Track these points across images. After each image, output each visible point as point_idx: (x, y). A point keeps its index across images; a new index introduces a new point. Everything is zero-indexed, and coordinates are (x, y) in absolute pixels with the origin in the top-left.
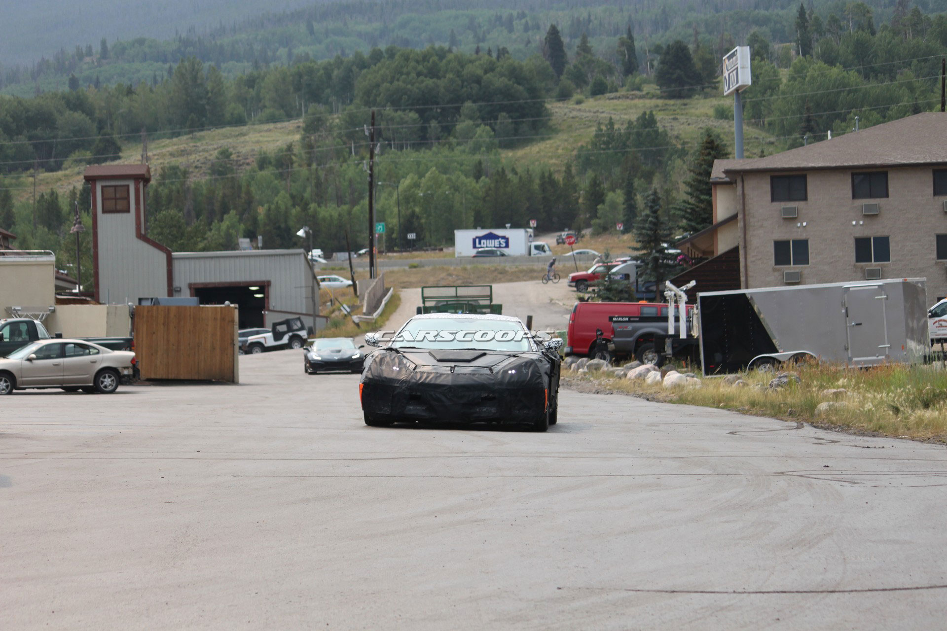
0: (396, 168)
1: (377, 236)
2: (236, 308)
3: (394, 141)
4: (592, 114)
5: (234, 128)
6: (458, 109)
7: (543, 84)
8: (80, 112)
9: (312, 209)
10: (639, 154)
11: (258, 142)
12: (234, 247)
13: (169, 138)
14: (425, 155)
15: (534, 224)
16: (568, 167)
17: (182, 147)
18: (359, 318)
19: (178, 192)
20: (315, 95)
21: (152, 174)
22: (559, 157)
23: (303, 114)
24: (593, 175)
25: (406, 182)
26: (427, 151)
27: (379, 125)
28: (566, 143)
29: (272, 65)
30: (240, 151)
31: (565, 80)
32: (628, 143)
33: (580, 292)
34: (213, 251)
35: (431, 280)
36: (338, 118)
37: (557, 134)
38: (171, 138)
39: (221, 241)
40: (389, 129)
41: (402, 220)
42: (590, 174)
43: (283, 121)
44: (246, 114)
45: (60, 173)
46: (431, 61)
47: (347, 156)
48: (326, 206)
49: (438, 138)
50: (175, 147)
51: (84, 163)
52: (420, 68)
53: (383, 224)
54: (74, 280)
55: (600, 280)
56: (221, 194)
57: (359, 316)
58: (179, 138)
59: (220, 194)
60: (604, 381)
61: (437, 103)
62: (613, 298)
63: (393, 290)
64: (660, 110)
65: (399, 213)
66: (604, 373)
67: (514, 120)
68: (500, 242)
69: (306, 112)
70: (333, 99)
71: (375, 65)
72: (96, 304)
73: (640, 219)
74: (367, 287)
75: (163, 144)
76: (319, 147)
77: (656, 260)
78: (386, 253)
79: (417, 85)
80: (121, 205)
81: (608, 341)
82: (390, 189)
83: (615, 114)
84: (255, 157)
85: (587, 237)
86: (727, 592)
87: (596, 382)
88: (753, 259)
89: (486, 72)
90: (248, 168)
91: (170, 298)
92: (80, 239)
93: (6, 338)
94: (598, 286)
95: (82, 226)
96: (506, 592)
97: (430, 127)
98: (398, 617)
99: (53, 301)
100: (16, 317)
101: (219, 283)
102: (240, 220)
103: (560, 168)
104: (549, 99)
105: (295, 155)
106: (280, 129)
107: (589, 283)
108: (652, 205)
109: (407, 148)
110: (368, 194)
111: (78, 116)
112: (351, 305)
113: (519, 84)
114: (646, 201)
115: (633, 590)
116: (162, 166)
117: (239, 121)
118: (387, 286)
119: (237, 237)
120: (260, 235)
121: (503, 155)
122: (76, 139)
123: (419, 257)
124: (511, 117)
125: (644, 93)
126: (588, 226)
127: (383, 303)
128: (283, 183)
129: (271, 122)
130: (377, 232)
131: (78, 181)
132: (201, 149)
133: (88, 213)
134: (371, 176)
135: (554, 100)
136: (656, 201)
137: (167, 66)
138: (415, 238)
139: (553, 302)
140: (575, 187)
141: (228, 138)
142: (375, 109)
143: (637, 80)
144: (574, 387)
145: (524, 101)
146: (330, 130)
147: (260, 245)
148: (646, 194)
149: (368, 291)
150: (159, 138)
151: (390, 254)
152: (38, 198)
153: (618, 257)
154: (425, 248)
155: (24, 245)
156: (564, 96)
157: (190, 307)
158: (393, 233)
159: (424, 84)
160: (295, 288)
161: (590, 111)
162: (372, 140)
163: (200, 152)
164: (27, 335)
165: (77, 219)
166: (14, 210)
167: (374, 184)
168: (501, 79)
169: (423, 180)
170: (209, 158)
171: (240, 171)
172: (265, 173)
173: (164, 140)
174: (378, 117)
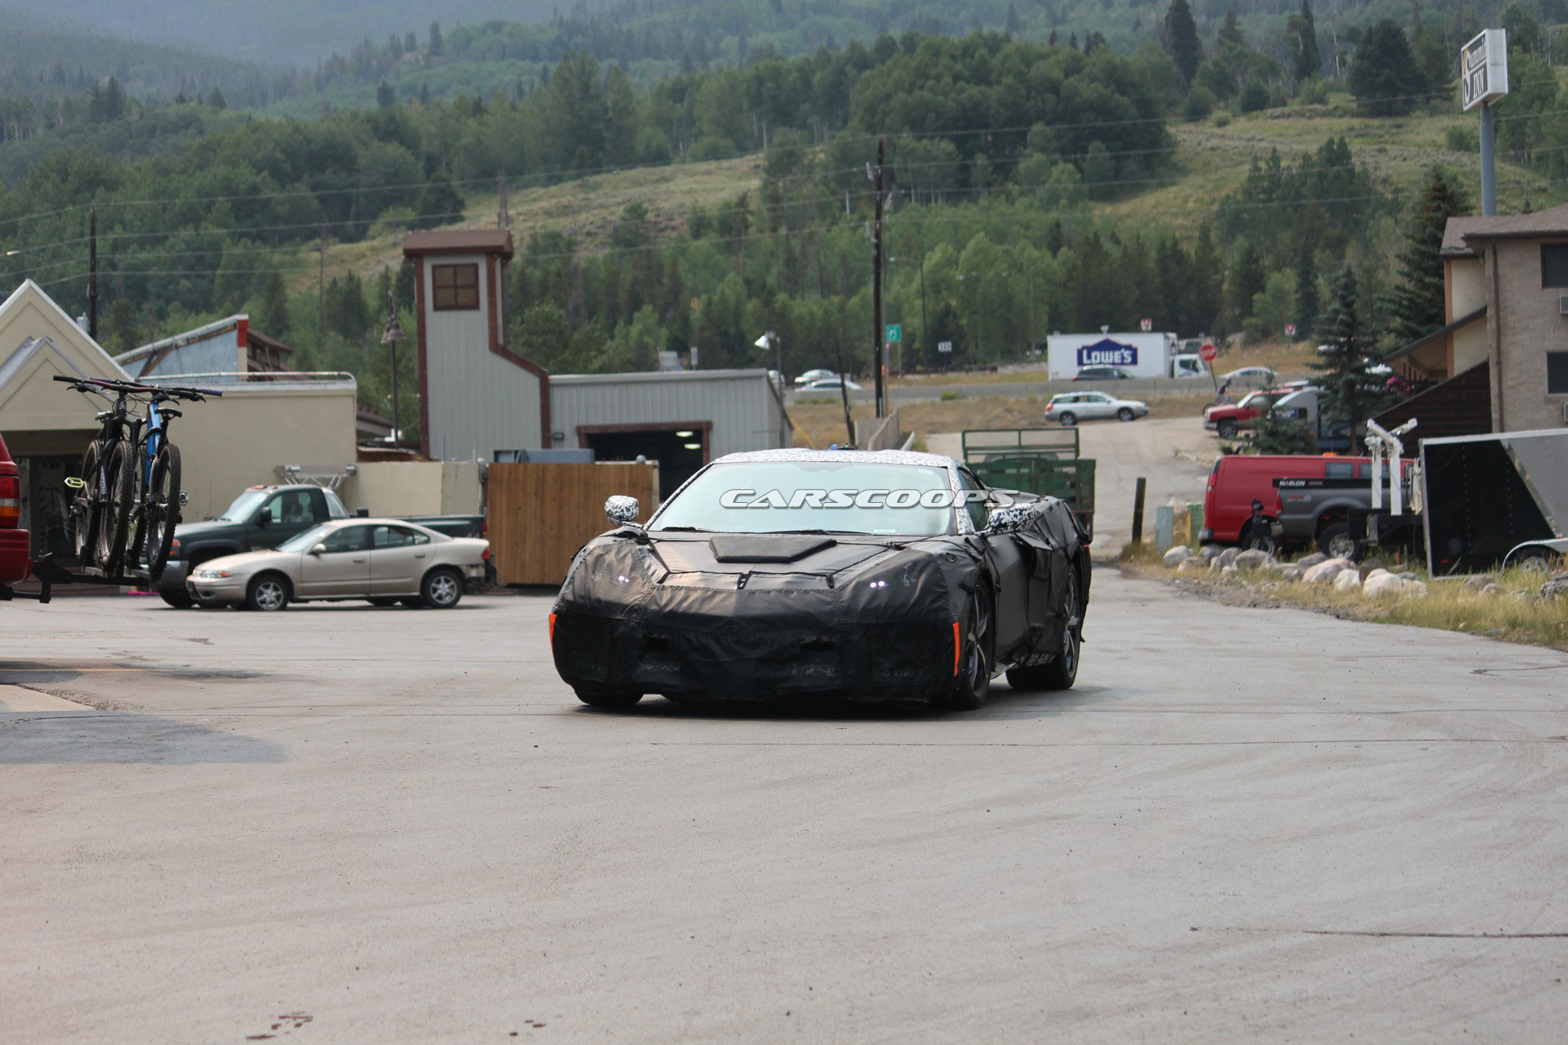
0: (919, 233)
1: (887, 346)
2: (655, 467)
3: (915, 188)
4: (1243, 143)
5: (650, 170)
6: (1022, 138)
7: (1162, 95)
8: (396, 143)
9: (778, 305)
10: (1323, 210)
11: (690, 192)
12: (653, 366)
13: (543, 186)
14: (966, 212)
15: (1147, 326)
16: (1205, 231)
17: (564, 201)
19: (558, 275)
20: (783, 114)
21: (516, 245)
22: (1189, 214)
23: (765, 146)
24: (1246, 244)
25: (934, 258)
26: (971, 205)
27: (891, 162)
28: (1200, 192)
29: (713, 64)
30: (661, 206)
31: (1199, 88)
32: (1304, 191)
33: (1226, 438)
34: (617, 372)
35: (978, 420)
36: (822, 151)
37: (1186, 176)
38: (547, 186)
39: (630, 356)
40: (906, 170)
41: (928, 320)
42: (1241, 242)
43: (732, 157)
44: (669, 146)
45: (363, 245)
46: (977, 56)
47: (837, 215)
48: (803, 298)
49: (989, 185)
50: (554, 201)
51: (403, 228)
52: (958, 67)
53: (897, 326)
54: (384, 420)
55: (1258, 418)
56: (629, 279)
58: (560, 185)
59: (627, 277)
60: (1265, 585)
61: (986, 126)
62: (1280, 448)
63: (915, 437)
64: (1356, 137)
65: (924, 309)
66: (1264, 573)
67: (1114, 154)
68: (1122, 355)
69: (770, 141)
70: (814, 119)
71: (883, 62)
72: (423, 461)
73: (1325, 316)
74: (872, 432)
75: (534, 196)
76: (791, 199)
77: (1350, 385)
78: (903, 375)
79: (953, 95)
80: (464, 296)
81: (1272, 519)
82: (908, 268)
83: (1281, 143)
84: (686, 216)
85: (1236, 348)
86: (1472, 936)
87: (1252, 588)
88: (1512, 383)
89: (1067, 76)
90: (674, 234)
91: (548, 450)
92: (397, 354)
93: (276, 518)
94: (1254, 427)
95: (401, 331)
96: (1106, 934)
97: (975, 165)
98: (927, 976)
99: (354, 456)
100: (293, 483)
101: (629, 426)
102: (662, 321)
103: (1190, 233)
104: (1173, 119)
105: (752, 213)
106: (727, 169)
107: (1239, 423)
108: (1345, 293)
109: (936, 201)
110: (872, 277)
111: (393, 150)
113: (1122, 93)
114: (1333, 288)
115: (1316, 932)
116: (531, 232)
117: (659, 157)
118: (904, 429)
119: (656, 348)
120: (695, 346)
121: (1097, 212)
122: (390, 187)
123: (957, 381)
124: (1108, 149)
125: (1330, 107)
126: (1238, 328)
128: (733, 259)
129: (711, 159)
130: (888, 339)
131: (393, 257)
132: (599, 201)
133: (411, 311)
134: (878, 246)
135: (1181, 119)
136: (1350, 286)
137: (539, 66)
138: (950, 349)
139: (1179, 455)
140: (1215, 265)
141: (641, 185)
142: (883, 136)
143: (1319, 86)
144: (1216, 597)
145: (1130, 122)
146: (811, 167)
147: (694, 362)
148: (1333, 276)
149: (873, 438)
150: (526, 186)
151: (909, 377)
152: (327, 285)
153: (1287, 381)
154: (967, 366)
155: (305, 364)
156: (1197, 113)
157: (579, 466)
158: (914, 341)
159: (966, 94)
160: (753, 433)
161: (1240, 138)
162: (880, 188)
163: (594, 209)
164: (310, 511)
165: (392, 320)
166: (288, 306)
167: (882, 260)
168: (1093, 86)
169: (964, 254)
170: (610, 218)
171: (661, 240)
172: (703, 243)
173: (537, 188)
174: (888, 150)
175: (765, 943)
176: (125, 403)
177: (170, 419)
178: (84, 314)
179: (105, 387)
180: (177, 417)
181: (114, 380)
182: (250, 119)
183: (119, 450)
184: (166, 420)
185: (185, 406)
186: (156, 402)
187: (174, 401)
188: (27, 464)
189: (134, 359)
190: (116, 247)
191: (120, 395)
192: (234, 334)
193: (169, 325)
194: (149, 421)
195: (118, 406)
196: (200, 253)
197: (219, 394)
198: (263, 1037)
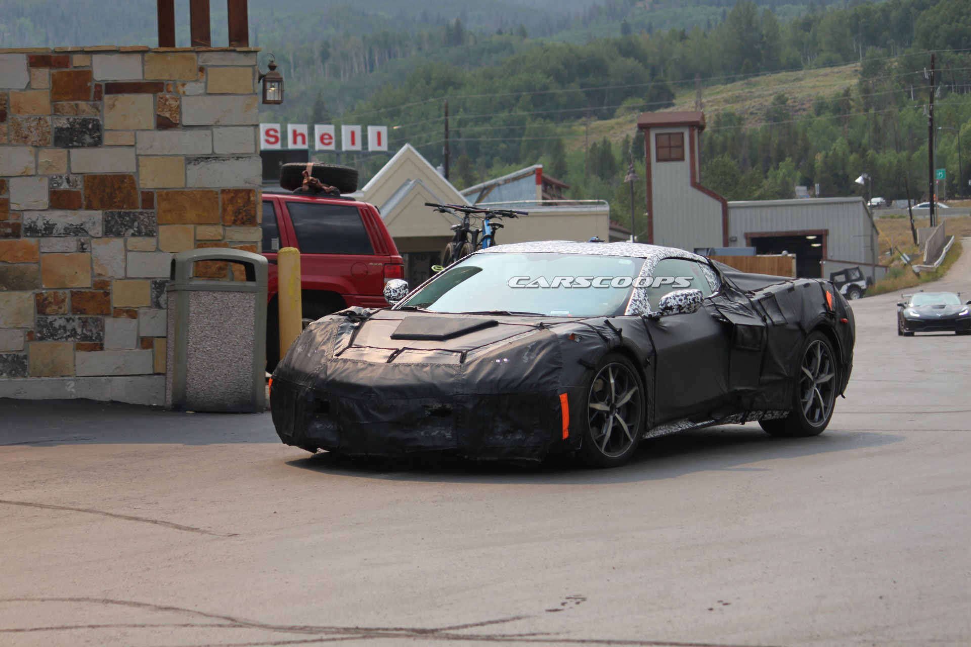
0: (957, 112)
1: (937, 182)
2: (793, 258)
3: (954, 84)
5: (789, 73)
8: (632, 58)
9: (869, 157)
11: (814, 87)
12: (791, 195)
13: (723, 84)
17: (737, 93)
18: (919, 267)
19: (733, 139)
20: (872, 38)
21: (707, 121)
23: (861, 58)
25: (966, 127)
27: (939, 68)
29: (828, 8)
30: (796, 96)
34: (769, 199)
36: (896, 61)
38: (726, 84)
39: (777, 189)
40: (948, 72)
41: (963, 166)
43: (840, 65)
44: (801, 58)
45: (612, 121)
47: (906, 100)
48: (885, 153)
50: (730, 93)
51: (637, 111)
53: (943, 170)
54: (628, 230)
56: (777, 141)
57: (919, 265)
58: (734, 84)
59: (775, 140)
63: (954, 238)
65: (960, 159)
69: (864, 55)
70: (891, 41)
71: (934, 5)
74: (928, 236)
75: (718, 90)
76: (877, 91)
78: (947, 200)
80: (675, 153)
82: (949, 134)
84: (812, 102)
90: (805, 114)
91: (724, 248)
92: (634, 189)
95: (636, 175)
98: (967, 574)
101: (776, 233)
102: (797, 167)
105: (852, 100)
106: (837, 73)
109: (967, 92)
110: (928, 139)
111: (631, 62)
112: (911, 254)
116: (716, 113)
117: (795, 66)
118: (947, 234)
119: (793, 184)
120: (817, 183)
122: (629, 86)
127: (944, 252)
128: (841, 128)
129: (828, 66)
130: (938, 178)
131: (631, 129)
132: (757, 93)
133: (642, 162)
134: (931, 120)
137: (720, 10)
141: (784, 83)
142: (934, 51)
146: (889, 73)
147: (817, 193)
149: (929, 239)
150: (713, 85)
151: (951, 201)
152: (590, 146)
155: (577, 195)
157: (747, 257)
158: (953, 179)
160: (854, 236)
162: (932, 83)
163: (755, 98)
166: (566, 159)
167: (934, 129)
170: (765, 104)
171: (796, 117)
172: (823, 119)
173: (718, 86)
174: (937, 60)
175: (866, 554)
176: (469, 220)
177: (496, 229)
178: (441, 165)
179: (457, 210)
180: (501, 228)
181: (462, 205)
182: (542, 44)
183: (465, 249)
184: (494, 229)
185: (506, 221)
186: (488, 218)
187: (499, 218)
188: (407, 257)
189: (472, 192)
190: (462, 123)
191: (466, 215)
192: (534, 177)
193: (493, 173)
194: (484, 231)
195: (465, 221)
196: (512, 127)
197: (526, 214)
198: (556, 610)
